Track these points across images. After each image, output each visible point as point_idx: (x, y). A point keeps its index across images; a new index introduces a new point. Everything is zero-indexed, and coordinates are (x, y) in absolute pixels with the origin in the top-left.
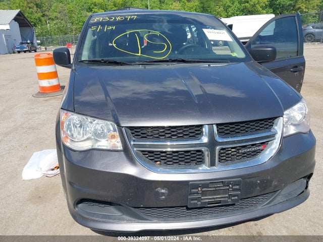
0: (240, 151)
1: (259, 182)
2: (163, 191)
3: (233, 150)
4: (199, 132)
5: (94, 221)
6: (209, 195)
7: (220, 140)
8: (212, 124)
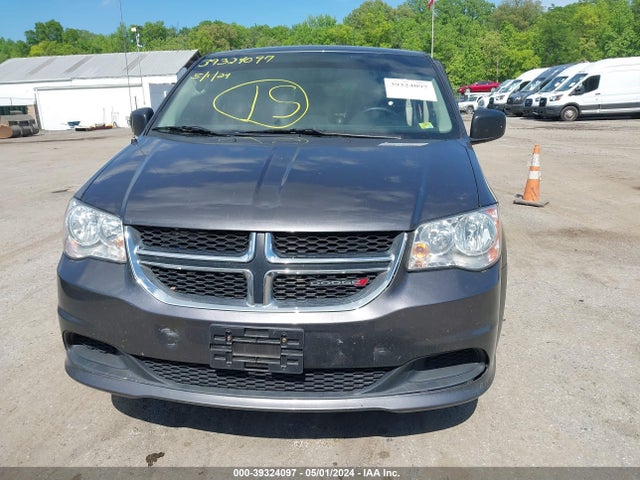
0: (312, 284)
1: (340, 342)
2: (172, 334)
3: (299, 280)
4: (242, 244)
5: (84, 371)
6: (247, 352)
7: (273, 259)
8: (264, 232)
